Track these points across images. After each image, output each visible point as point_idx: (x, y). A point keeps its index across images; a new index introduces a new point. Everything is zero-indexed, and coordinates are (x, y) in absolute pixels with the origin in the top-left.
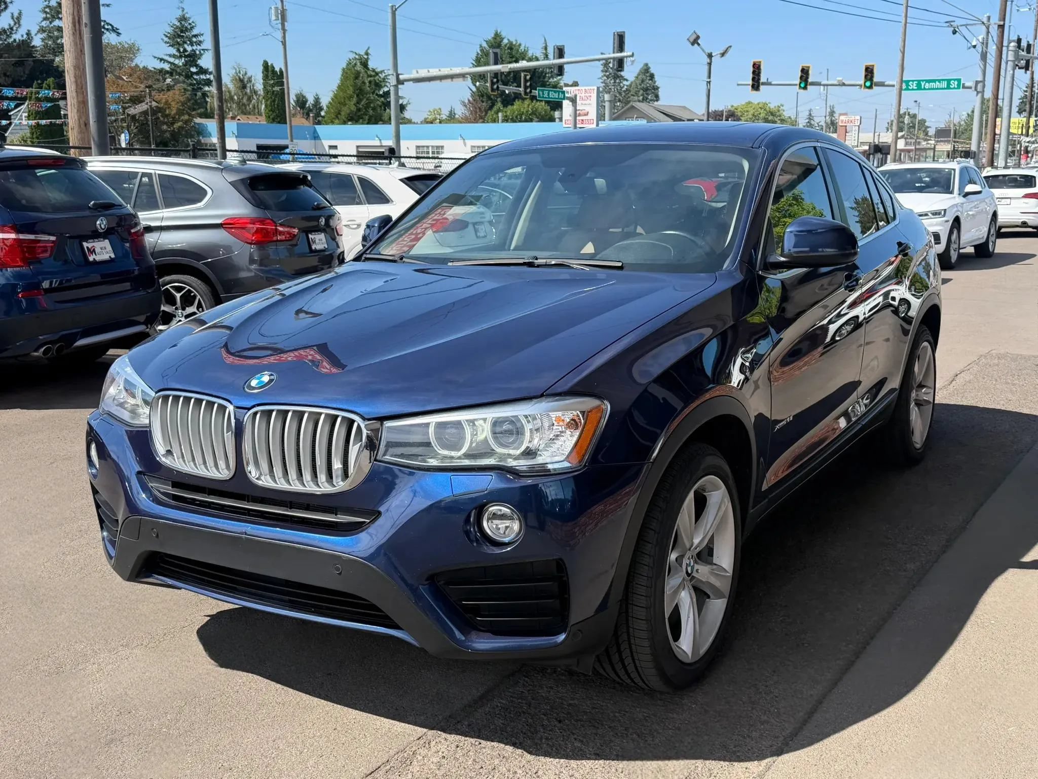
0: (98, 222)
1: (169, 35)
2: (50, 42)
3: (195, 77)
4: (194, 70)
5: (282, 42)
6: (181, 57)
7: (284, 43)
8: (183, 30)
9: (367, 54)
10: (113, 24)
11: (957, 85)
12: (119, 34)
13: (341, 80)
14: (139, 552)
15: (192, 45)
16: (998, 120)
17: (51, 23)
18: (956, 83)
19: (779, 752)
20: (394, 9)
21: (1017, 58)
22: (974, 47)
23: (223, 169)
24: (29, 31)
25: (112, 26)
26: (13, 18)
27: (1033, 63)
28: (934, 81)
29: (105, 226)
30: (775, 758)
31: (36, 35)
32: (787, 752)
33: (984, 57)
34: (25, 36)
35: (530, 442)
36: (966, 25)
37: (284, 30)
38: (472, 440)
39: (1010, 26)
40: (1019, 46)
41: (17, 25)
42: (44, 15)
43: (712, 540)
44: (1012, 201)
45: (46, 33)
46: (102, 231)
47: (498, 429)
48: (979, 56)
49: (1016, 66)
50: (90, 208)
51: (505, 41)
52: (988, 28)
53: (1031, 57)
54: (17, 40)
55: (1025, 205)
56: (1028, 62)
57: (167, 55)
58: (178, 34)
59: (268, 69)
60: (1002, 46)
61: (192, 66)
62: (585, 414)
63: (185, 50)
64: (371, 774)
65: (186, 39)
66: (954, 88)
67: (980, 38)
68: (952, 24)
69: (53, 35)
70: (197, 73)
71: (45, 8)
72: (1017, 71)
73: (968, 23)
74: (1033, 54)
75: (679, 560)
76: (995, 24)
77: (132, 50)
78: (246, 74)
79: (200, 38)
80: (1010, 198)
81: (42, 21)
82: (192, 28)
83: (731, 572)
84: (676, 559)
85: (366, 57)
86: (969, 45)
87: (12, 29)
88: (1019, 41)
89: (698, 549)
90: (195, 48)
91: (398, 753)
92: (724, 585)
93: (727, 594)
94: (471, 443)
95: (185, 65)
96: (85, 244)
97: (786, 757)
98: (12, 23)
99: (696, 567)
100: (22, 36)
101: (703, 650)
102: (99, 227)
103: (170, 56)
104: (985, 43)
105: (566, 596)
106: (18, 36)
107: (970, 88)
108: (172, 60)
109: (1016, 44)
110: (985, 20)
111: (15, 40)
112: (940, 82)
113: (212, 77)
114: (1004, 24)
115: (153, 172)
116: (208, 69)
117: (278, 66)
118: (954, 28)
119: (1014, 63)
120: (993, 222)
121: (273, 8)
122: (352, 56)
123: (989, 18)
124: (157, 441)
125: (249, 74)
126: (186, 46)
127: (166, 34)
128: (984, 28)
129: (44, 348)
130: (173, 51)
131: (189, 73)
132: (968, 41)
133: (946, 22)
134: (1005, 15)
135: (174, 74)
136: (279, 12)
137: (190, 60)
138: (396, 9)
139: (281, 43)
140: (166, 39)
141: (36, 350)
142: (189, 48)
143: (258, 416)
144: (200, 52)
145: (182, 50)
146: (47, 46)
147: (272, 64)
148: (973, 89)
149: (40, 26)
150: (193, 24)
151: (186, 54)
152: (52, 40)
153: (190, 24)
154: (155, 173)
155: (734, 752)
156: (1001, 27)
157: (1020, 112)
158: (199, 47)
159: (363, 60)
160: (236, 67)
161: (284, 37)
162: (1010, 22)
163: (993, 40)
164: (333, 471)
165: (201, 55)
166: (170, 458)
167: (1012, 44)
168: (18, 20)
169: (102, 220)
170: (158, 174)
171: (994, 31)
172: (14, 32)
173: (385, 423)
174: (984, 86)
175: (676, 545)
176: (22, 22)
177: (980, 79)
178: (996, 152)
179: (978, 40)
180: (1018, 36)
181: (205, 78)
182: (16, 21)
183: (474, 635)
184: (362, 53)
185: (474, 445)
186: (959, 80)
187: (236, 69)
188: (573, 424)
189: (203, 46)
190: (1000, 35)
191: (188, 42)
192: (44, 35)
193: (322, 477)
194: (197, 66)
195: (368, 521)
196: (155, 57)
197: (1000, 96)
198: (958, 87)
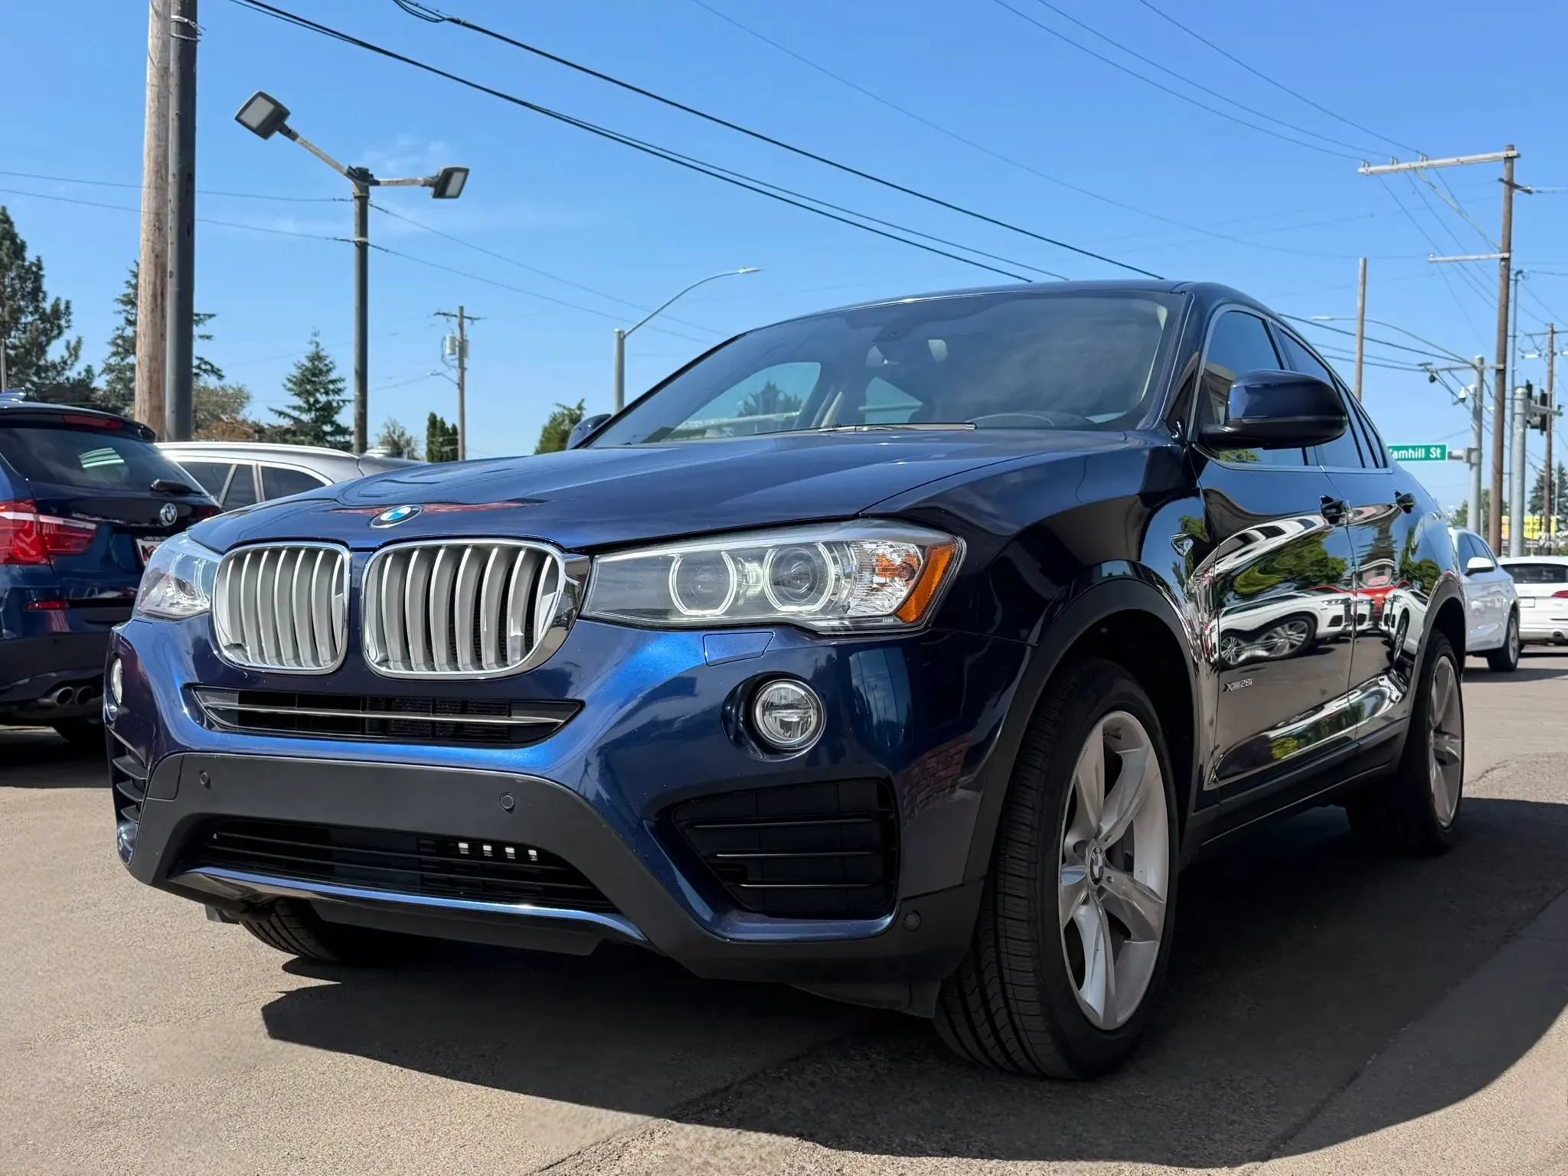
0: (163, 511)
1: (294, 380)
2: (119, 387)
3: (329, 438)
4: (327, 428)
5: (458, 384)
6: (309, 410)
7: (461, 387)
8: (316, 372)
9: (580, 408)
10: (213, 364)
11: (1441, 454)
12: (221, 377)
13: (542, 442)
14: (176, 820)
15: (327, 393)
16: (1505, 519)
17: (122, 359)
18: (1439, 451)
19: (1265, 1157)
20: (622, 336)
21: (1528, 411)
22: (1463, 400)
23: (358, 460)
24: (89, 366)
25: (212, 366)
26: (68, 347)
27: (1551, 420)
28: (1406, 448)
29: (173, 517)
30: (1258, 1164)
31: (100, 375)
32: (1279, 1156)
33: (1478, 414)
34: (83, 374)
35: (834, 594)
36: (1449, 370)
37: (462, 369)
38: (738, 593)
39: (1513, 371)
40: (1529, 395)
41: (73, 358)
42: (114, 349)
43: (1130, 830)
44: (1537, 601)
45: (114, 374)
46: (168, 524)
47: (784, 573)
48: (1470, 415)
49: (1527, 423)
50: (152, 489)
51: (781, 397)
52: (1481, 374)
53: (1548, 411)
54: (71, 381)
55: (1556, 608)
56: (1544, 418)
57: (289, 407)
58: (307, 379)
59: (435, 425)
60: (1504, 398)
61: (325, 423)
62: (927, 550)
63: (317, 401)
64: (548, 1168)
65: (318, 387)
66: (1436, 459)
67: (1471, 388)
68: (1429, 367)
69: (122, 375)
70: (331, 434)
71: (116, 339)
72: (1529, 431)
73: (1452, 366)
74: (1551, 407)
75: (1080, 846)
76: (1492, 368)
77: (240, 398)
78: (403, 434)
79: (340, 385)
80: (1534, 598)
81: (109, 357)
82: (329, 371)
83: (1165, 900)
84: (1075, 847)
85: (578, 412)
86: (1455, 399)
87: (65, 363)
88: (1529, 387)
89: (1111, 842)
90: (331, 398)
91: (596, 1144)
92: (1154, 914)
93: (1159, 933)
94: (736, 599)
95: (315, 421)
96: (140, 543)
97: (1275, 1163)
98: (66, 355)
99: (1107, 872)
100: (79, 374)
101: (1122, 1017)
102: (164, 519)
103: (295, 408)
104: (1478, 395)
105: (895, 849)
106: (73, 373)
107: (1459, 458)
108: (296, 414)
109: (1525, 390)
110: (1477, 363)
111: (68, 379)
112: (1414, 450)
113: (353, 439)
114: (1505, 367)
115: (253, 464)
116: (348, 428)
117: (451, 420)
118: (1432, 372)
119: (1524, 419)
120: (1513, 620)
121: (448, 338)
122: (558, 410)
123: (1482, 360)
124: (221, 633)
125: (408, 435)
126: (318, 395)
127: (291, 378)
128: (1475, 374)
129: (61, 691)
130: (299, 402)
131: (321, 434)
132: (1453, 393)
133: (1420, 365)
134: (1505, 356)
135: (298, 434)
136: (457, 343)
137: (321, 415)
138: (625, 337)
139: (457, 386)
140: (290, 385)
141: (47, 695)
142: (323, 398)
143: (389, 560)
144: (338, 403)
145: (312, 400)
146: (115, 392)
147: (442, 419)
148: (1465, 459)
149: (107, 364)
150: (331, 366)
151: (318, 406)
152: (122, 383)
153: (326, 365)
154: (257, 466)
155: (1185, 1156)
156: (1501, 373)
157: (1533, 511)
158: (337, 398)
159: (575, 416)
160: (389, 424)
161: (462, 378)
162: (1514, 365)
163: (1490, 393)
164: (508, 640)
165: (339, 407)
166: (238, 651)
167: (1520, 391)
168: (74, 351)
169: (169, 508)
170: (262, 467)
171: (1490, 378)
172: (67, 367)
173: (597, 556)
174: (1480, 456)
175: (1074, 823)
176: (81, 353)
177: (1474, 445)
178: (1504, 544)
179: (1468, 390)
180: (1528, 381)
181: (342, 440)
182: (73, 352)
183: (734, 916)
184: (574, 406)
185: (741, 602)
186: (1443, 448)
187: (388, 428)
188: (907, 570)
189: (343, 396)
190: (1500, 383)
191: (322, 390)
192: (112, 376)
193: (489, 654)
194: (332, 423)
195: (563, 721)
196: (272, 410)
197: (1506, 469)
198: (1443, 458)
